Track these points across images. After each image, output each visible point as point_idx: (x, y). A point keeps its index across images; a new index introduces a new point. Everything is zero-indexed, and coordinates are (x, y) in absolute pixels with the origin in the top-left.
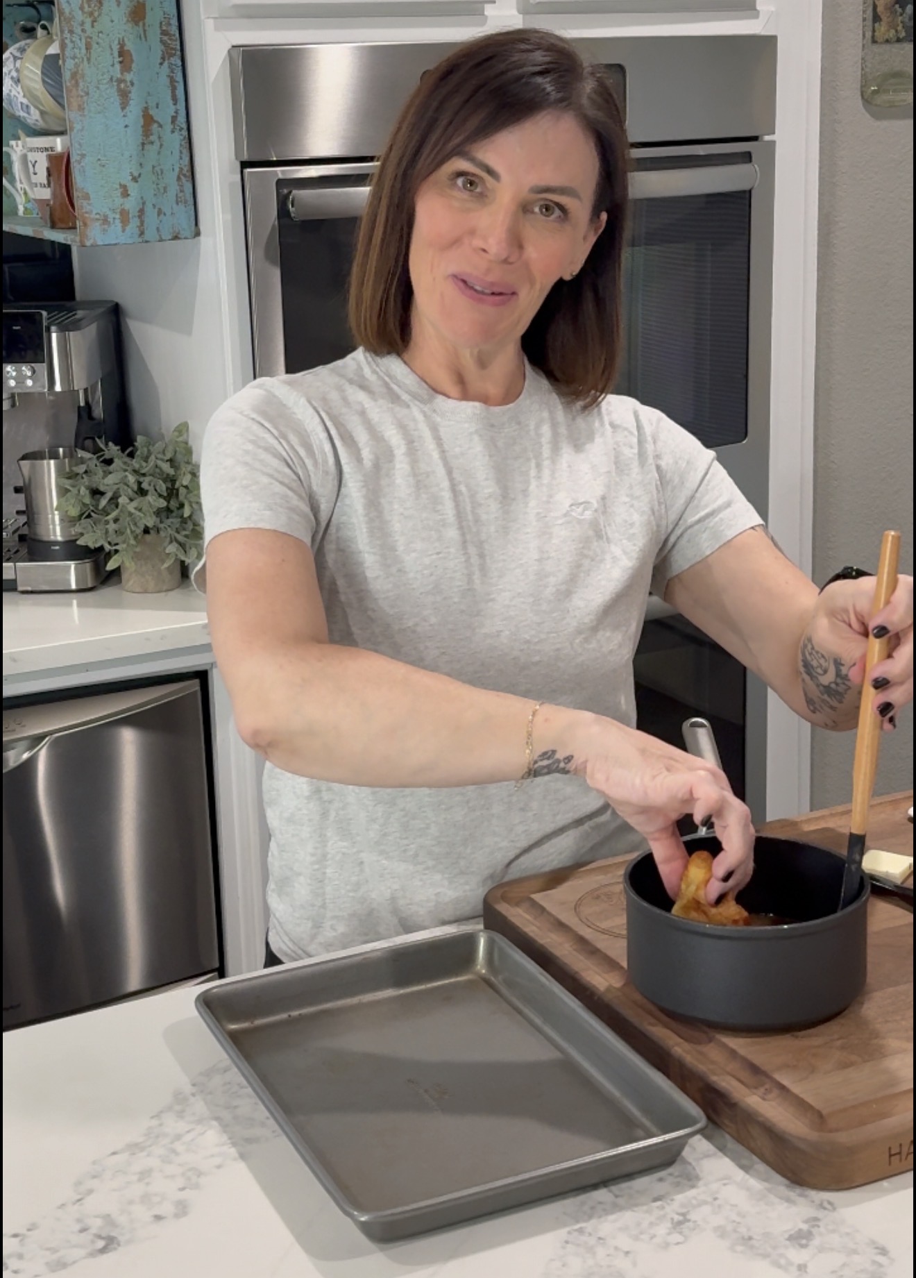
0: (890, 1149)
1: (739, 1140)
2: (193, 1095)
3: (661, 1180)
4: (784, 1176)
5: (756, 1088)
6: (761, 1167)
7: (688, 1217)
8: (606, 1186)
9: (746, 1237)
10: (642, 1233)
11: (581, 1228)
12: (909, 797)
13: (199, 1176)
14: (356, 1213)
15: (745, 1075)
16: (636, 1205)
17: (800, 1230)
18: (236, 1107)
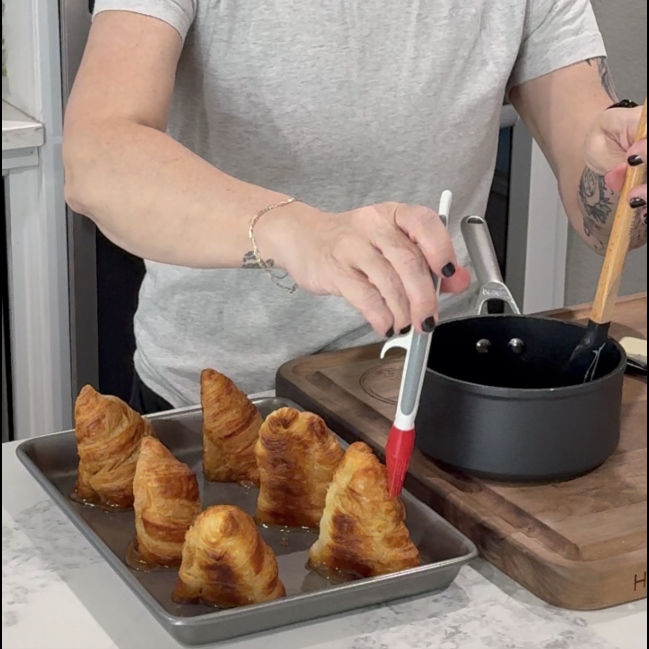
0: (636, 576)
1: (504, 570)
2: (16, 529)
3: (436, 601)
4: (543, 599)
5: (520, 527)
6: (523, 592)
7: (460, 629)
8: (387, 605)
9: (510, 645)
10: (419, 641)
11: (366, 637)
12: (643, 298)
13: (26, 593)
14: (170, 619)
15: (512, 517)
16: (413, 620)
17: (557, 641)
18: (56, 539)
